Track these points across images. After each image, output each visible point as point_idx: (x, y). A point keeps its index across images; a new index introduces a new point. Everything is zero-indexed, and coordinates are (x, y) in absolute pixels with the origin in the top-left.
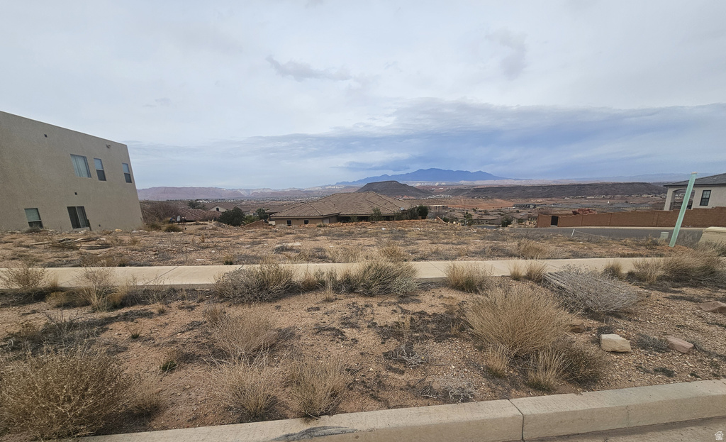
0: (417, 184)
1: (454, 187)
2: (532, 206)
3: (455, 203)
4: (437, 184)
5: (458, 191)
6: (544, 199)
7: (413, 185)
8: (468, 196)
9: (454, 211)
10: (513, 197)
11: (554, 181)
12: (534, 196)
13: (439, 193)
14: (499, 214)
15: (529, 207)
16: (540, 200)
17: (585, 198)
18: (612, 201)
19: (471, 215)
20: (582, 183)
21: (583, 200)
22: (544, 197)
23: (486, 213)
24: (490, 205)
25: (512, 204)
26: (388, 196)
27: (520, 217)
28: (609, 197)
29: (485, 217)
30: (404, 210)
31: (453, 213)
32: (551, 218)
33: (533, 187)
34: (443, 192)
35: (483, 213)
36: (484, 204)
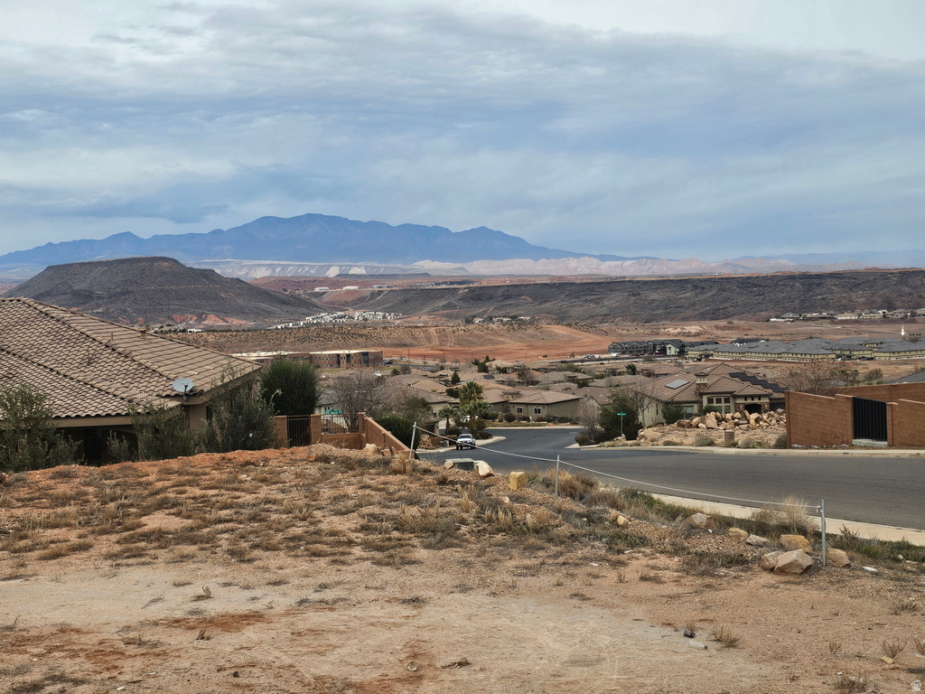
0: (258, 271)
1: (399, 284)
2: (672, 350)
3: (409, 340)
4: (333, 272)
5: (414, 297)
6: (707, 326)
7: (240, 274)
8: (450, 317)
9: (406, 370)
10: (605, 318)
11: (726, 264)
12: (672, 312)
13: (342, 305)
14: (572, 379)
15: (663, 352)
16: (693, 328)
17: (832, 319)
18: (914, 328)
19: (474, 389)
20: (814, 271)
21: (827, 326)
22: (702, 317)
23: (525, 377)
24: (532, 347)
25: (606, 342)
26: (107, 317)
27: (667, 395)
28: (899, 314)
29: (529, 395)
30: (193, 394)
31: (405, 380)
32: (848, 408)
33: (663, 283)
34: (360, 302)
35: (514, 377)
36: (511, 344)
